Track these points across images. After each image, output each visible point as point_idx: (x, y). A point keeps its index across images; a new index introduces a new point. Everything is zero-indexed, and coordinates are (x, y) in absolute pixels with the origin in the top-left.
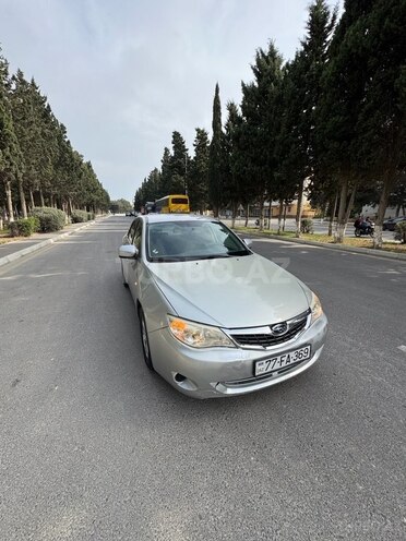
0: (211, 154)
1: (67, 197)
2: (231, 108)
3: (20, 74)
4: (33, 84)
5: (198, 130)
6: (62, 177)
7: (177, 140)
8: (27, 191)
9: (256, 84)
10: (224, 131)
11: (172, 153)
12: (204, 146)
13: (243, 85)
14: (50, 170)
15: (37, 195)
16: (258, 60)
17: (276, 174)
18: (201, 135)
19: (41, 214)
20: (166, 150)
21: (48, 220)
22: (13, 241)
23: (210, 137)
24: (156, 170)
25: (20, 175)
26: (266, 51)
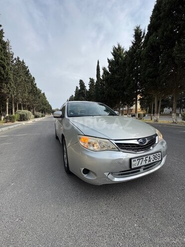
0: (96, 88)
1: (33, 107)
2: (104, 69)
3: (18, 58)
4: (23, 62)
5: (90, 79)
6: (31, 97)
7: (82, 83)
8: (16, 104)
9: (114, 59)
10: (102, 78)
11: (79, 88)
12: (93, 85)
13: (108, 60)
14: (26, 95)
15: (20, 106)
16: (114, 51)
17: (125, 93)
18: (92, 80)
19: (20, 113)
20: (77, 87)
21: (23, 115)
23: (95, 81)
24: (72, 96)
25: (13, 96)
26: (117, 47)
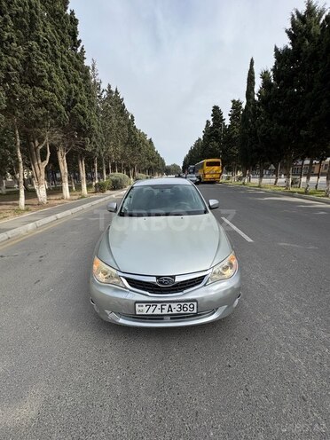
0: (243, 121)
1: (133, 166)
2: (265, 76)
3: (109, 87)
4: (116, 91)
5: (234, 102)
6: (129, 151)
7: (217, 112)
8: (107, 164)
9: (290, 47)
10: (256, 98)
11: (212, 123)
12: (238, 114)
13: (276, 49)
14: (120, 148)
15: (113, 165)
16: (293, 22)
18: (236, 105)
19: (113, 178)
20: (208, 122)
21: (117, 181)
22: (94, 196)
23: (244, 106)
24: (200, 139)
25: (102, 153)
